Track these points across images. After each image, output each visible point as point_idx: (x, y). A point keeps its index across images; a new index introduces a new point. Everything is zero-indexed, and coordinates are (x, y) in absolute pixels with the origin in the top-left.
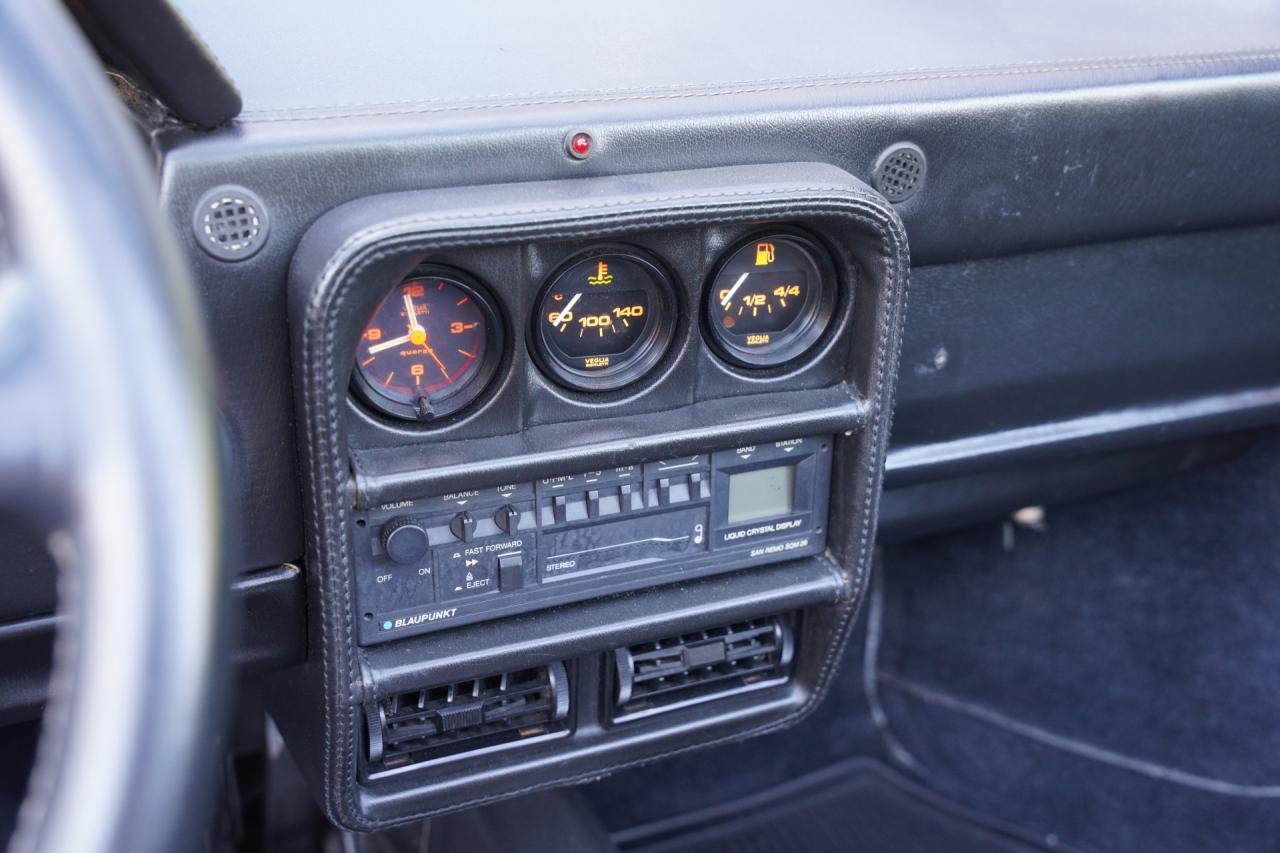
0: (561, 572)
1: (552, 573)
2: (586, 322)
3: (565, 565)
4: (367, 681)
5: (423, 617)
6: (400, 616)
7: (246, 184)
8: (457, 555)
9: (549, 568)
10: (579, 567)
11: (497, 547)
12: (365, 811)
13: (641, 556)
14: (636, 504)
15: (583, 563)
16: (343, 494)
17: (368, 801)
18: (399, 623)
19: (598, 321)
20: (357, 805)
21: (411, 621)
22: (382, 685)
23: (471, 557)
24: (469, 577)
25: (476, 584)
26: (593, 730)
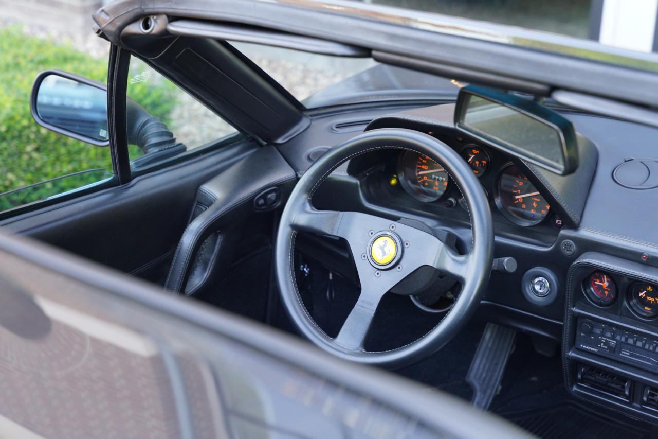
0: (625, 354)
1: (623, 354)
2: (648, 298)
3: (627, 353)
4: (569, 354)
5: (590, 348)
6: (585, 345)
7: (573, 241)
8: (600, 338)
9: (623, 352)
10: (630, 356)
11: (610, 340)
12: (573, 390)
13: (647, 361)
14: (647, 347)
15: (631, 355)
16: (570, 310)
17: (575, 388)
18: (584, 347)
19: (651, 299)
20: (572, 387)
21: (587, 348)
22: (572, 357)
23: (603, 340)
24: (602, 344)
25: (604, 347)
26: (639, 406)
